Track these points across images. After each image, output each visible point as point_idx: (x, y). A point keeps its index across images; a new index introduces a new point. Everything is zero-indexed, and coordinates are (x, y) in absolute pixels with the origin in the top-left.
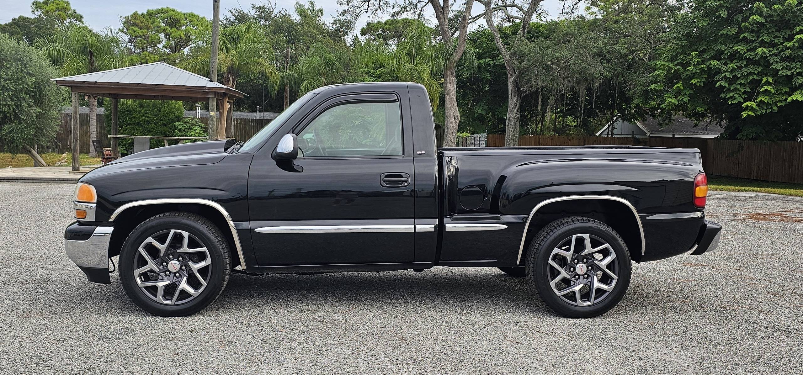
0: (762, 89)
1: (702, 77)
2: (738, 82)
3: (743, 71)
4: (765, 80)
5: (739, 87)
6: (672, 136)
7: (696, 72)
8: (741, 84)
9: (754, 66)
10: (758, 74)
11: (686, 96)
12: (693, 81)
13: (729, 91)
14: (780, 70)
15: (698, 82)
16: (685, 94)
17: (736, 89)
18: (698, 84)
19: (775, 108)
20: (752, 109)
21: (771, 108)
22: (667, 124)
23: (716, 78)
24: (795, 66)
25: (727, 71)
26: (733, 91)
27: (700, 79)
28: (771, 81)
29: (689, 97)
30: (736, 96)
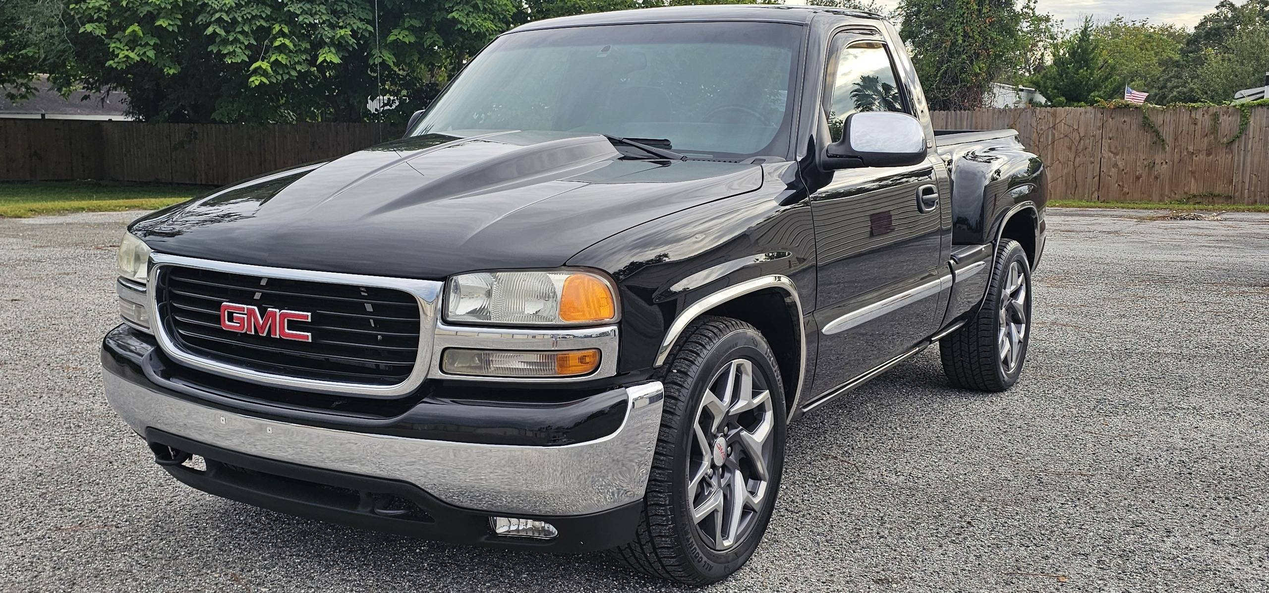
0: (277, 43)
1: (174, 18)
2: (240, 30)
3: (243, 13)
4: (277, 28)
5: (241, 37)
6: (40, 117)
7: (165, 8)
8: (243, 32)
9: (258, 5)
10: (267, 19)
11: (148, 48)
12: (162, 22)
13: (225, 42)
14: (299, 15)
15: (169, 24)
16: (147, 44)
17: (236, 40)
18: (170, 29)
19: (294, 73)
20: (265, 73)
21: (288, 73)
22: (23, 97)
23: (202, 20)
24: (319, 11)
25: (221, 10)
26: (232, 43)
27: (172, 20)
28: (286, 30)
29: (154, 49)
30: (238, 50)
